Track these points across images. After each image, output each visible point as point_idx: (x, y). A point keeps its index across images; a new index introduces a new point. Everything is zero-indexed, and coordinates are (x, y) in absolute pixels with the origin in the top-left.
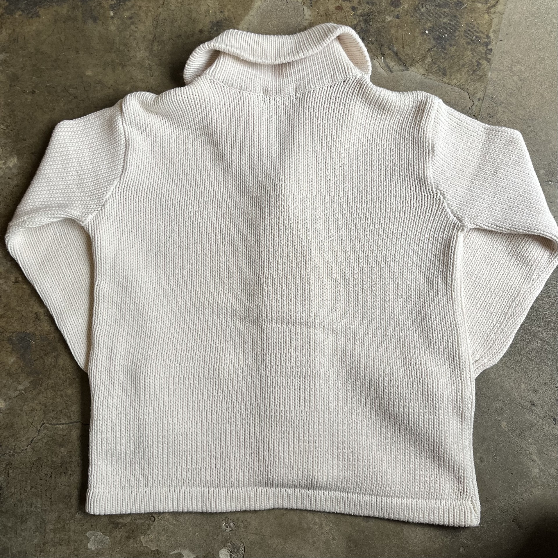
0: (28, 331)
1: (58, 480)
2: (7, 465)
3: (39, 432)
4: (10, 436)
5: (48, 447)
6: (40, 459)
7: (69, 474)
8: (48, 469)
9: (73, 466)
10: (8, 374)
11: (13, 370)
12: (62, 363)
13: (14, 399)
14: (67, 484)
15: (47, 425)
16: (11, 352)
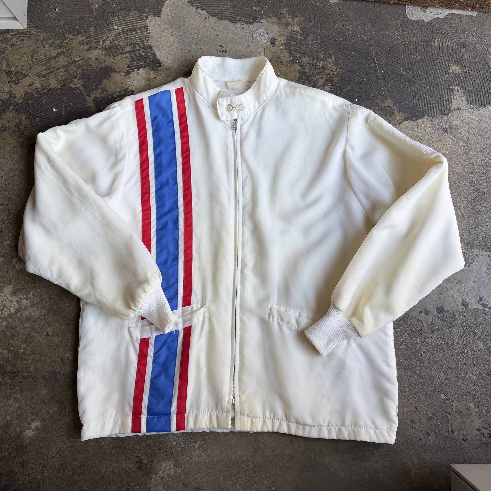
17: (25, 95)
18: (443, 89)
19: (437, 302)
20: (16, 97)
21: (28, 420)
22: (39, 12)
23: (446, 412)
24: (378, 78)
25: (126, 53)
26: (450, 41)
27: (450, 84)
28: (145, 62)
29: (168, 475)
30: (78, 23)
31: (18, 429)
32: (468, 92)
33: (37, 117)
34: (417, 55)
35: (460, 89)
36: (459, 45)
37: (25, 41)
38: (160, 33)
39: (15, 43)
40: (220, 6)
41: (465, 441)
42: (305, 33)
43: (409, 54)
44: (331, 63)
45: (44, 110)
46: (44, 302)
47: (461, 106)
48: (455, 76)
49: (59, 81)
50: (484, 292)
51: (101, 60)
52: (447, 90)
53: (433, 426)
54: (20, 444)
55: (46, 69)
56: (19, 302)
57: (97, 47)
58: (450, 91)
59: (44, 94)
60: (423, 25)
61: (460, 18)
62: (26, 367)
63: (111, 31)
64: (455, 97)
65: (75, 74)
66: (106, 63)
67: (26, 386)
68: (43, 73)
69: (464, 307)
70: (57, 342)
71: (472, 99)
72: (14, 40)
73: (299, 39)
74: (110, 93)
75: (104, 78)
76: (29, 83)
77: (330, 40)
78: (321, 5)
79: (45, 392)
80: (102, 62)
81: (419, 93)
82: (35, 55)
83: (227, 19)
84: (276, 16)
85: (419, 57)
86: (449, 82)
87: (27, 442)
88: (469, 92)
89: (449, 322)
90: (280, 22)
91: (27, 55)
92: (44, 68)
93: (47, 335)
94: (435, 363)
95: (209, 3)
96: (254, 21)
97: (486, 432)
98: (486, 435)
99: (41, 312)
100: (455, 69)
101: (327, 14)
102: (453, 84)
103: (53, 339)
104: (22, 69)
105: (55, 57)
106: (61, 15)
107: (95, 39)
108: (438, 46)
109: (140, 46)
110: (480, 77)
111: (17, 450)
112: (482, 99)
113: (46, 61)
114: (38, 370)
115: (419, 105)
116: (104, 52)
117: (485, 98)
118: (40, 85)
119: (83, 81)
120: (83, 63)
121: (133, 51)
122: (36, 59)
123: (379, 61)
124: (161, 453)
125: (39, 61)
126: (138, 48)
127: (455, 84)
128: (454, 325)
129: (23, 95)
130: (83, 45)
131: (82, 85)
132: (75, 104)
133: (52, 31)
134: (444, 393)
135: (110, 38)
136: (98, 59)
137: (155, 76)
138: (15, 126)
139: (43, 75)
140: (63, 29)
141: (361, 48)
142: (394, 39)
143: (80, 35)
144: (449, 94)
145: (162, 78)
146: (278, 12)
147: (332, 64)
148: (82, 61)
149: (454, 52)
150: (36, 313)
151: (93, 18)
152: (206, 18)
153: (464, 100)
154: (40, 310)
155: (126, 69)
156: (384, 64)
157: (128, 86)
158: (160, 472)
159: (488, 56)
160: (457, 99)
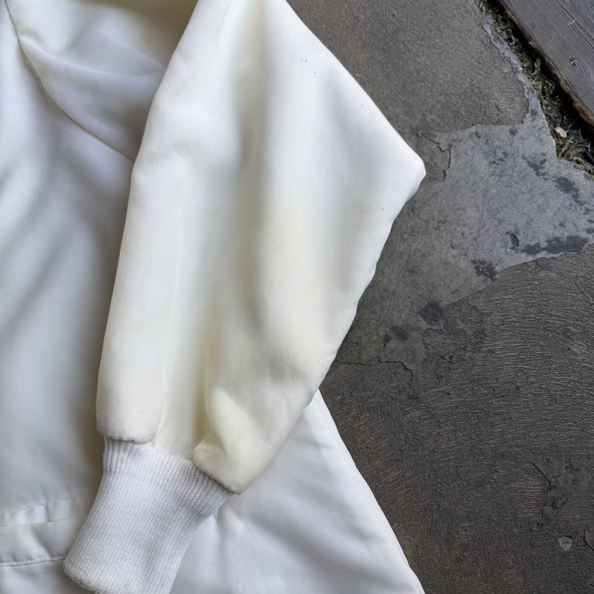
69: (486, 275)
128: (485, 332)
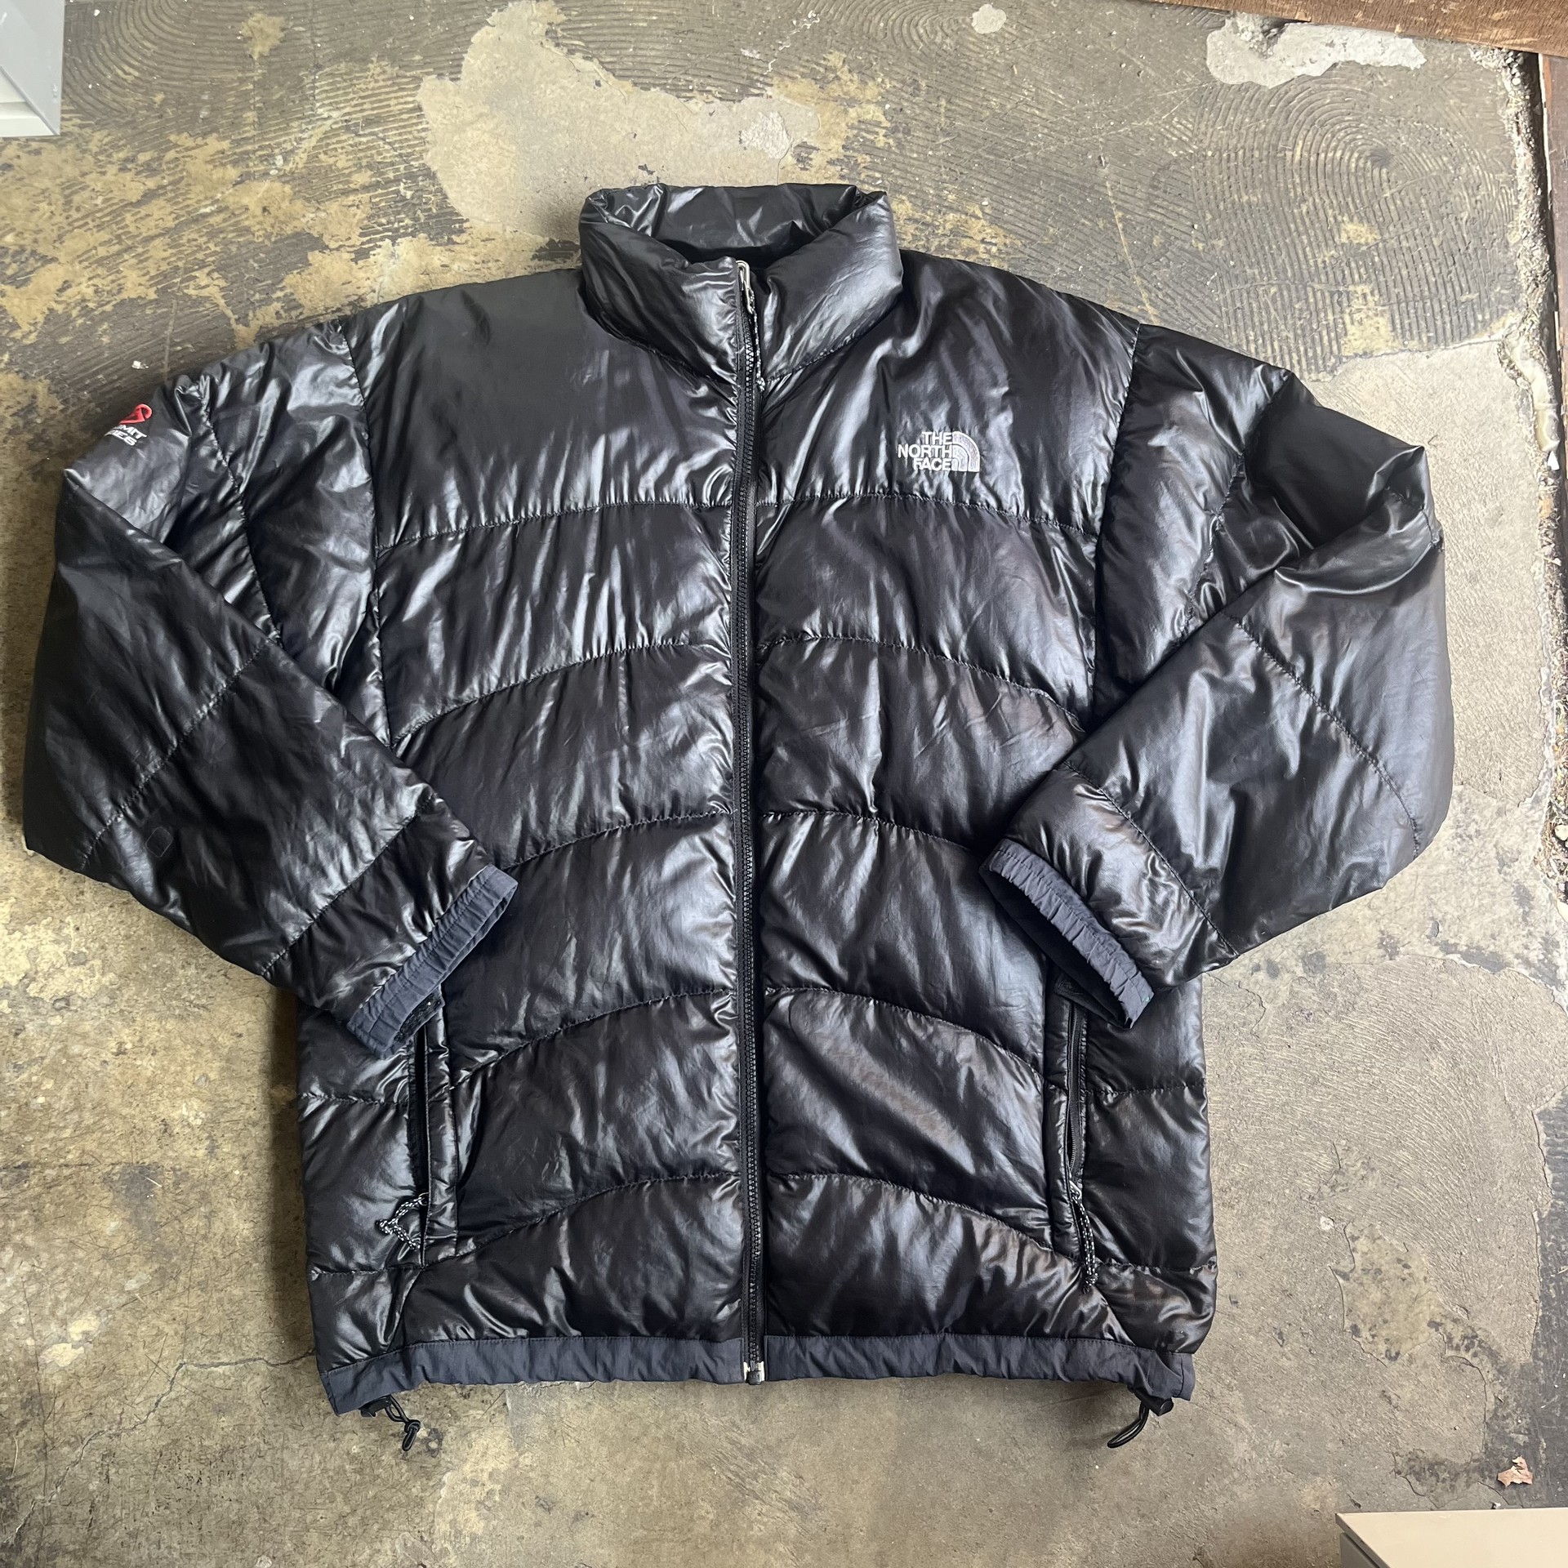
0: (147, 1161)
1: (214, 1489)
2: (104, 1457)
3: (172, 1382)
4: (110, 1393)
5: (192, 1415)
6: (175, 1441)
7: (238, 1474)
8: (193, 1464)
9: (246, 1456)
10: (104, 1256)
11: (115, 1246)
12: (222, 1230)
13: (119, 1313)
14: (234, 1497)
15: (191, 1368)
16: (109, 1209)
17: (47, 320)
18: (1319, 294)
19: (1305, 939)
20: (15, 326)
21: (60, 1313)
22: (86, 67)
23: (1336, 1271)
24: (1122, 263)
25: (355, 191)
26: (1342, 145)
27: (1340, 279)
28: (416, 219)
29: (491, 1475)
30: (206, 97)
31: (30, 1342)
32: (1393, 300)
33: (86, 387)
34: (1238, 190)
35: (1372, 293)
36: (1367, 158)
37: (44, 154)
38: (460, 129)
39: (15, 162)
40: (643, 45)
41: (1395, 1358)
42: (899, 129)
43: (1214, 187)
44: (978, 218)
45: (106, 368)
46: (110, 953)
47: (1374, 345)
48: (1354, 252)
49: (152, 278)
50: (1448, 909)
51: (280, 214)
52: (1332, 296)
53: (1297, 1314)
54: (35, 1388)
55: (110, 241)
56: (33, 954)
57: (266, 174)
58: (1339, 298)
59: (105, 317)
60: (1258, 100)
61: (1372, 76)
62: (52, 1149)
63: (309, 123)
64: (1357, 317)
65: (200, 256)
66: (296, 223)
67: (53, 1208)
68: (102, 252)
70: (149, 1074)
71: (1406, 322)
72: (11, 151)
73: (880, 145)
74: (307, 313)
75: (290, 268)
76: (59, 284)
77: (976, 148)
78: (948, 41)
79: (113, 1225)
80: (282, 218)
81: (1247, 309)
82: (77, 199)
83: (663, 87)
84: (813, 76)
85: (1245, 198)
86: (1338, 273)
87: (58, 1380)
88: (1399, 303)
89: (1340, 999)
90: (823, 96)
91: (54, 197)
92: (104, 236)
93: (121, 1052)
94: (1301, 1121)
95: (608, 38)
96: (745, 92)
97: (1457, 1333)
98: (1456, 1341)
99: (99, 981)
100: (1355, 232)
101: (967, 69)
102: (1348, 279)
103: (138, 1062)
104: (36, 241)
105: (139, 203)
106: (152, 74)
107: (261, 148)
108: (1305, 162)
109: (398, 170)
110: (1432, 255)
111: (24, 1407)
112: (1439, 323)
113: (110, 214)
114: (90, 1160)
115: (1248, 342)
116: (287, 188)
117: (1447, 319)
118: (90, 291)
119: (225, 278)
120: (225, 220)
121: (377, 185)
122: (78, 209)
123: (1126, 211)
124: (471, 1408)
125: (87, 216)
126: (391, 175)
127: (1357, 277)
129: (41, 319)
130: (223, 165)
131: (222, 289)
132: (202, 349)
133: (128, 123)
134: (1327, 1214)
135: (305, 145)
136: (272, 210)
137: (446, 261)
138: (14, 415)
139: (103, 258)
140: (161, 117)
141: (1069, 171)
142: (1171, 143)
143: (215, 135)
144: (1338, 309)
145: (466, 266)
146: (818, 64)
147: (983, 222)
148: (222, 216)
149: (1353, 179)
150: (86, 983)
151: (254, 83)
152: (598, 84)
153: (1383, 330)
154: (98, 976)
155: (357, 240)
156: (1139, 219)
157: (362, 291)
158: (467, 1468)
159: (1455, 191)
160: (1361, 322)
